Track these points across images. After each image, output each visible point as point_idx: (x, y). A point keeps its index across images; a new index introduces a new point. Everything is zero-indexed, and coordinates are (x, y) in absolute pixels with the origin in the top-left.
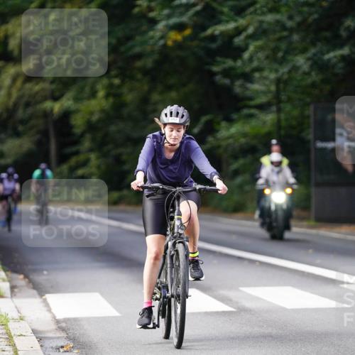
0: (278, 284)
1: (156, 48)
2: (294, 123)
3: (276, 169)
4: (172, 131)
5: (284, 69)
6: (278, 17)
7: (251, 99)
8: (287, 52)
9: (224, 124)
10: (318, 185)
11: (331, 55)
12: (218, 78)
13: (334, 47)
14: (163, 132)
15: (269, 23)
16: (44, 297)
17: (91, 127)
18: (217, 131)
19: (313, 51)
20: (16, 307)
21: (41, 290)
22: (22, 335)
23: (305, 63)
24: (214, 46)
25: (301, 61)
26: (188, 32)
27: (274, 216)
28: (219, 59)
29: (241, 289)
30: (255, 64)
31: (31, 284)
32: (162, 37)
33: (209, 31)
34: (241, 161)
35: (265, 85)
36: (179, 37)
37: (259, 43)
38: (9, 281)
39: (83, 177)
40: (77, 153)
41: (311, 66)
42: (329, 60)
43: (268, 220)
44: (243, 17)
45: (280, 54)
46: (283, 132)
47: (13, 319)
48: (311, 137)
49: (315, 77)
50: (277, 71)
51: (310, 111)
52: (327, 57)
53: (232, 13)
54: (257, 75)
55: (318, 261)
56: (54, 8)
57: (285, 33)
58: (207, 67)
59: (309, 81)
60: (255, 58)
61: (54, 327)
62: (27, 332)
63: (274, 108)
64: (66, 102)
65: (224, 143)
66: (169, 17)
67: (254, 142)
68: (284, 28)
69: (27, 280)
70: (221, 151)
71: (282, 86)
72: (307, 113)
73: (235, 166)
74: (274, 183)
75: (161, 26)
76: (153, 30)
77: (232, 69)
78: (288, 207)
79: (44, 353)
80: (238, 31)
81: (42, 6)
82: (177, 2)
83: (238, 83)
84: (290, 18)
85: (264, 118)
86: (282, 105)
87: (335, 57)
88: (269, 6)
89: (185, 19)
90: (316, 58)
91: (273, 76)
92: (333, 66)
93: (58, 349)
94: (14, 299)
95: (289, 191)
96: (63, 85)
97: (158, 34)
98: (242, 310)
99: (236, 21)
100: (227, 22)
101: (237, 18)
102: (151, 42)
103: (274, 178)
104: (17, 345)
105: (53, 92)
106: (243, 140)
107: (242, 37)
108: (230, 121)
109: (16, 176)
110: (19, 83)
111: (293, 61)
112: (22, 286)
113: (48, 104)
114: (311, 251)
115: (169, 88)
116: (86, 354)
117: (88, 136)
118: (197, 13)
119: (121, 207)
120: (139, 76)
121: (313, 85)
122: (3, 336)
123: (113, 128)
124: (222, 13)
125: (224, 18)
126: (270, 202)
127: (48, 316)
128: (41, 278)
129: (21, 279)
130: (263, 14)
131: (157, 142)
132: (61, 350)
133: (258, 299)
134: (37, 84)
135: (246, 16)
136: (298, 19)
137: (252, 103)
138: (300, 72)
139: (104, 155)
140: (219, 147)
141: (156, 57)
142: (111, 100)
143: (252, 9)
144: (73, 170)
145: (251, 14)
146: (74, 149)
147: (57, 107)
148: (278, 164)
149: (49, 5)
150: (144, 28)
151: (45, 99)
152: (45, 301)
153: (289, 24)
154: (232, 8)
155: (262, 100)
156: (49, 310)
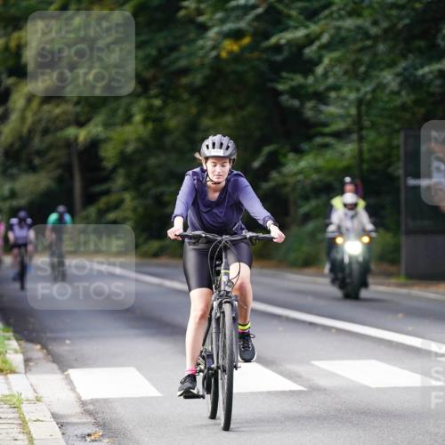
0: (359, 357)
1: (207, 61)
2: (379, 155)
3: (351, 213)
4: (215, 166)
5: (367, 88)
6: (359, 22)
7: (325, 125)
8: (371, 66)
9: (291, 156)
10: (409, 232)
11: (426, 69)
12: (284, 98)
13: (430, 60)
14: (205, 168)
15: (348, 30)
16: (66, 373)
17: (125, 160)
18: (283, 165)
19: (403, 64)
20: (31, 385)
21: (62, 364)
22: (38, 420)
23: (393, 80)
24: (279, 58)
25: (388, 77)
26: (246, 41)
27: (347, 270)
28: (284, 74)
29: (313, 362)
30: (331, 81)
31: (50, 356)
32: (214, 48)
33: (273, 40)
34: (314, 203)
35: (343, 107)
36: (236, 48)
37: (336, 55)
38: (23, 353)
39: (115, 222)
40: (107, 192)
41: (401, 84)
42: (423, 76)
43: (340, 275)
44: (315, 23)
45: (362, 69)
46: (365, 166)
47: (27, 400)
48: (401, 172)
49: (406, 97)
50: (358, 90)
51: (399, 140)
52: (420, 72)
53: (302, 18)
54: (333, 95)
55: (410, 328)
56: (78, 10)
57: (368, 43)
58: (270, 85)
59: (398, 102)
60: (330, 74)
61: (79, 410)
62: (45, 416)
63: (355, 136)
64: (94, 129)
65: (291, 180)
66: (223, 21)
67: (330, 179)
68: (367, 36)
69: (45, 351)
70: (288, 189)
71: (364, 108)
72: (395, 142)
73: (305, 209)
74: (348, 230)
75: (212, 33)
76: (203, 38)
77: (301, 87)
78: (364, 259)
79: (67, 442)
80: (310, 40)
81: (64, 8)
82: (233, 4)
83: (309, 105)
84: (375, 23)
85: (342, 148)
86: (364, 133)
87: (431, 72)
88: (348, 9)
89: (243, 24)
90: (406, 74)
91: (353, 96)
92: (429, 85)
93: (84, 437)
94: (29, 375)
95: (366, 239)
96: (91, 106)
97: (209, 43)
98: (314, 389)
99: (307, 27)
100: (296, 28)
101: (308, 23)
102: (201, 53)
103: (348, 224)
104: (32, 432)
105: (77, 115)
106: (315, 177)
107: (314, 47)
108: (299, 152)
109: (29, 221)
110: (35, 104)
111: (378, 77)
112: (39, 359)
113: (71, 131)
114: (400, 315)
115: (223, 111)
116: (119, 444)
117: (121, 171)
118: (258, 18)
119: (163, 260)
120: (186, 96)
121: (404, 107)
122: (16, 422)
123: (152, 161)
124: (289, 17)
125: (292, 23)
126: (343, 253)
127: (72, 396)
128: (63, 349)
129: (38, 350)
130: (341, 18)
131: (198, 180)
132: (88, 439)
133: (334, 375)
134: (58, 106)
135: (319, 20)
136: (385, 24)
137: (327, 130)
138: (387, 91)
139: (142, 195)
140: (285, 185)
141: (207, 72)
142: (150, 126)
143: (327, 12)
144: (102, 213)
145: (326, 18)
146: (104, 187)
147: (83, 135)
148: (353, 207)
149: (73, 6)
150: (192, 36)
151: (68, 124)
152: (68, 378)
153: (374, 31)
154: (302, 11)
155: (340, 125)
156: (73, 389)
